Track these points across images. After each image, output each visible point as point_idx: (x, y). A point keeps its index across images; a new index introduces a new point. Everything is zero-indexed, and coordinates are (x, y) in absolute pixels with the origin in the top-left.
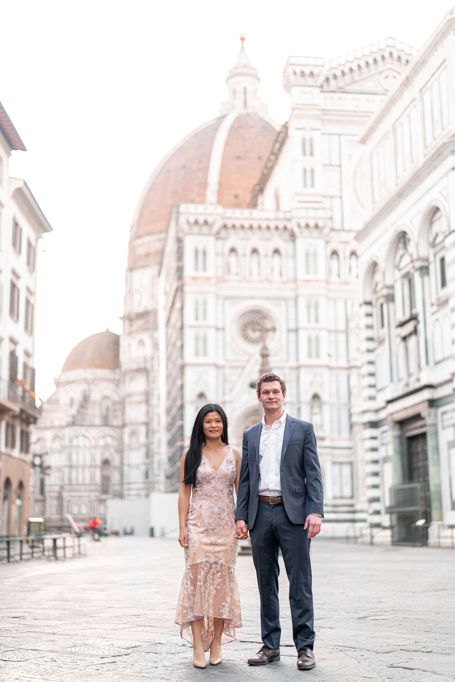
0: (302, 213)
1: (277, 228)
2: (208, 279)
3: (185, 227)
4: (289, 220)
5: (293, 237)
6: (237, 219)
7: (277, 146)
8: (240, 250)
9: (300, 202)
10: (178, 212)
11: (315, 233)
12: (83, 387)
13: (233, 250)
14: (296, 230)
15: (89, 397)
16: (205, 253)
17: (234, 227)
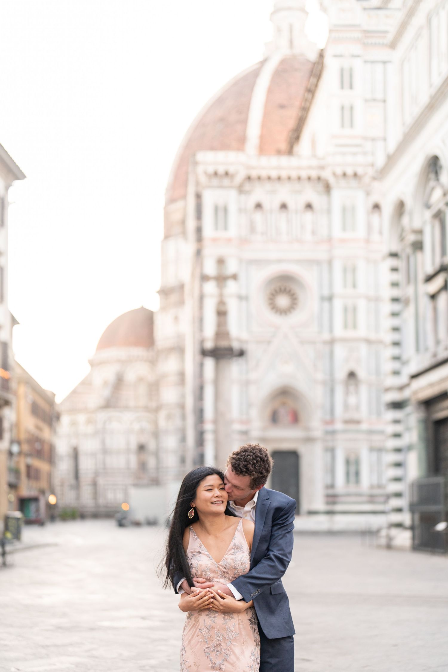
0: (339, 159)
1: (309, 178)
2: (229, 240)
3: (203, 179)
4: (324, 168)
5: (328, 188)
6: (263, 168)
7: (313, 80)
8: (266, 205)
9: (337, 146)
10: (195, 162)
11: (353, 183)
12: (117, 367)
13: (259, 206)
14: (332, 181)
16: (226, 210)
17: (259, 178)
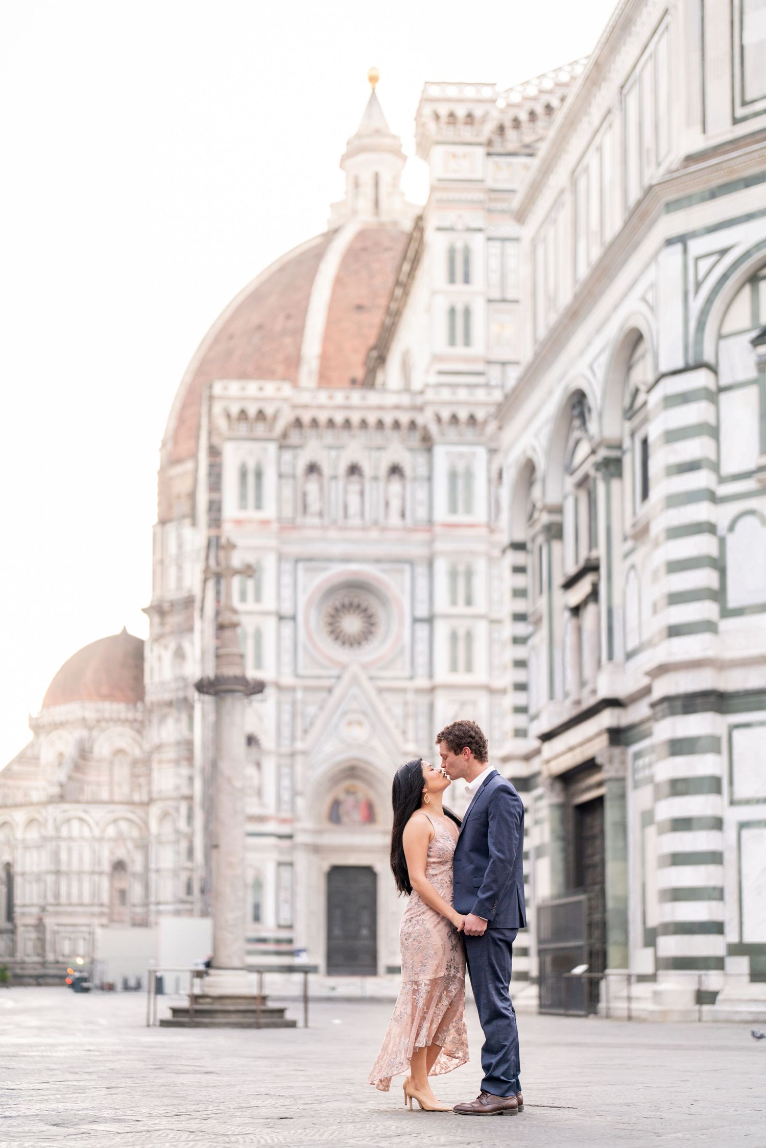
0: (446, 394)
1: (397, 425)
2: (265, 523)
3: (222, 423)
4: (420, 409)
5: (427, 442)
6: (321, 407)
7: (406, 267)
9: (441, 373)
10: (211, 398)
11: (469, 433)
12: (80, 733)
13: (313, 468)
14: (434, 429)
15: (91, 752)
16: (259, 475)
17: (315, 423)
